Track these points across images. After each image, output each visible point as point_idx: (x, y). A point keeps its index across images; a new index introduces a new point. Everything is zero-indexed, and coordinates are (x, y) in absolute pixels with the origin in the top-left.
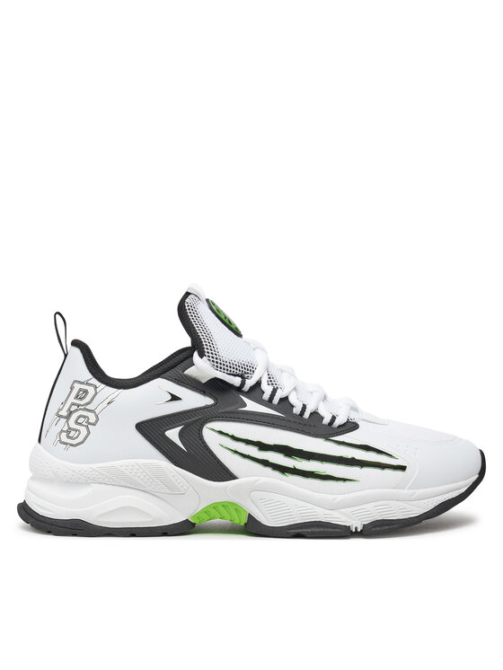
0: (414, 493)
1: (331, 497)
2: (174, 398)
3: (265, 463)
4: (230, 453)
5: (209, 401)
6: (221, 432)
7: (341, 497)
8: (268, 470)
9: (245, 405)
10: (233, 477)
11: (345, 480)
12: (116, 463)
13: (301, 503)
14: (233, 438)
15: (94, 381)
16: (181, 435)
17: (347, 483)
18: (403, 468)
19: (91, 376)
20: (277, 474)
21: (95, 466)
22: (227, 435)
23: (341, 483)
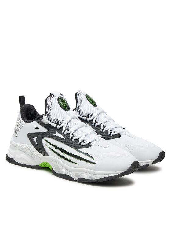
0: (95, 172)
1: (70, 167)
2: (37, 128)
3: (56, 153)
4: (48, 148)
5: (46, 130)
6: (46, 141)
7: (73, 168)
8: (57, 155)
9: (56, 133)
10: (48, 155)
11: (75, 163)
12: (22, 144)
13: (63, 168)
14: (49, 143)
15: (21, 119)
16: (37, 139)
17: (75, 164)
18: (94, 163)
19: (21, 117)
20: (58, 157)
21: (18, 144)
22: (48, 142)
23: (74, 164)
